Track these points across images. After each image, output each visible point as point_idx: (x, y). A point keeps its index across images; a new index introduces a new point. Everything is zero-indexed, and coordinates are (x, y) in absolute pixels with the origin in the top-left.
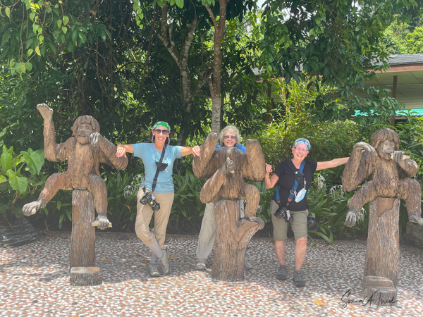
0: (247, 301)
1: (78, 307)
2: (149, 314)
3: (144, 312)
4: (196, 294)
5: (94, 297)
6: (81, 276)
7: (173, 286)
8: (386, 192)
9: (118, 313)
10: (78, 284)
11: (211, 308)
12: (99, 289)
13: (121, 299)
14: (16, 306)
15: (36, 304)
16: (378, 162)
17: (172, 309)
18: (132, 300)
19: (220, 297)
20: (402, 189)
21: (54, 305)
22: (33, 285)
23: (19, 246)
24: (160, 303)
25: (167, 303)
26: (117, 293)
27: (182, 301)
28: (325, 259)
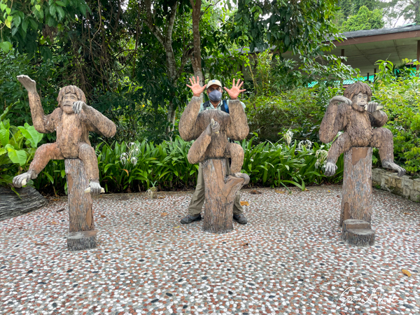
0: (239, 253)
1: (73, 274)
2: (145, 276)
3: (139, 274)
4: (190, 249)
5: (90, 261)
6: (78, 241)
7: (168, 243)
8: (360, 141)
9: (113, 278)
10: (77, 249)
11: (205, 263)
12: (96, 252)
13: (118, 261)
14: (9, 278)
15: (31, 274)
16: (352, 114)
17: (167, 268)
18: (128, 262)
19: (213, 250)
20: (375, 138)
21: (49, 274)
22: (32, 254)
23: (26, 213)
24: (155, 262)
25: (162, 261)
26: (114, 255)
27: (177, 258)
28: (301, 205)
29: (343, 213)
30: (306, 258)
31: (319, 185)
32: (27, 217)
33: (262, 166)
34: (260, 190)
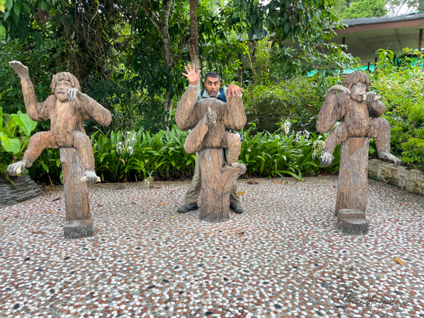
0: (234, 241)
1: (70, 262)
2: (141, 263)
3: (136, 261)
4: (186, 237)
5: (87, 249)
6: (75, 230)
7: (165, 231)
8: (357, 132)
9: (110, 265)
10: (73, 237)
11: (201, 251)
12: (93, 240)
13: (115, 249)
14: (7, 265)
15: (28, 262)
16: (350, 104)
17: (164, 256)
18: (125, 250)
19: (209, 239)
20: (372, 128)
21: (46, 262)
22: (28, 242)
23: (21, 201)
24: (152, 250)
25: (158, 249)
26: (111, 243)
27: (173, 246)
28: (298, 195)
29: (339, 203)
30: (301, 246)
31: (316, 176)
32: (23, 206)
33: (259, 157)
34: (257, 180)
